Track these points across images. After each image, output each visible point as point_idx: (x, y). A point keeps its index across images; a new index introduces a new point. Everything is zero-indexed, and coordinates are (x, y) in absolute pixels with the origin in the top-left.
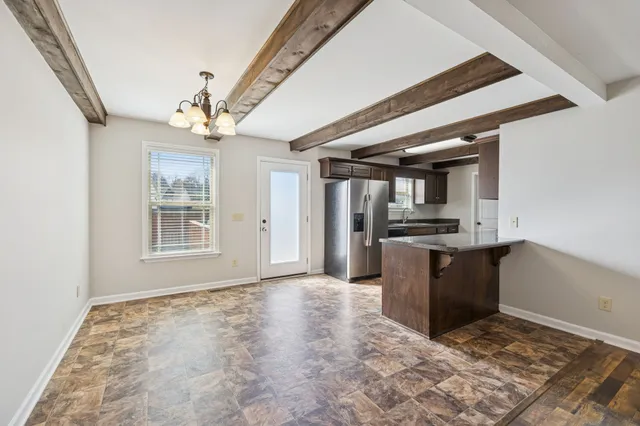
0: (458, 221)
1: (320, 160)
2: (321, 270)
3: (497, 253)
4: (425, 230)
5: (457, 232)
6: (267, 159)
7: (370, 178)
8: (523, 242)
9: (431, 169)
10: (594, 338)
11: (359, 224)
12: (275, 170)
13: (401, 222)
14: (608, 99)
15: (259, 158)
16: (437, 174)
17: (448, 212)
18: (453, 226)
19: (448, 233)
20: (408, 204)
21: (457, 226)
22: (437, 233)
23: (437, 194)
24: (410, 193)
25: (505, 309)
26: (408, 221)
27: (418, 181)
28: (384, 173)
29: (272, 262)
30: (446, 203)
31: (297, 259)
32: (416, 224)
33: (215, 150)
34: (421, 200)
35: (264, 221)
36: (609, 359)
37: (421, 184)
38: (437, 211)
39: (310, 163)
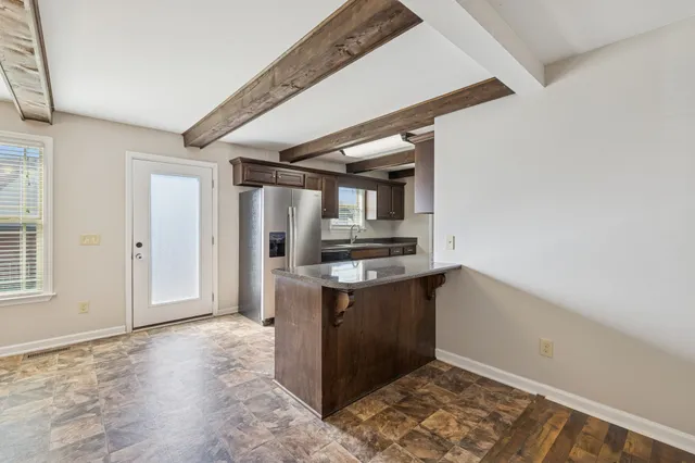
0: (415, 240)
1: (231, 162)
2: (235, 309)
3: (431, 283)
4: (374, 251)
5: (414, 253)
6: (139, 155)
7: (303, 187)
8: (460, 267)
9: (386, 178)
10: (535, 393)
11: (278, 248)
12: (158, 172)
13: (348, 242)
14: (546, 85)
15: (129, 155)
16: (392, 185)
17: (405, 230)
18: (410, 247)
19: (404, 254)
20: (359, 221)
21: (414, 247)
22: (390, 255)
23: (393, 207)
24: (361, 207)
25: (442, 354)
26: (357, 241)
27: (370, 192)
28: (323, 181)
29: (154, 303)
30: (402, 218)
32: (367, 245)
33: (45, 138)
34: (372, 216)
35: (139, 245)
36: (547, 428)
37: (372, 195)
38: (394, 228)
39: (217, 164)
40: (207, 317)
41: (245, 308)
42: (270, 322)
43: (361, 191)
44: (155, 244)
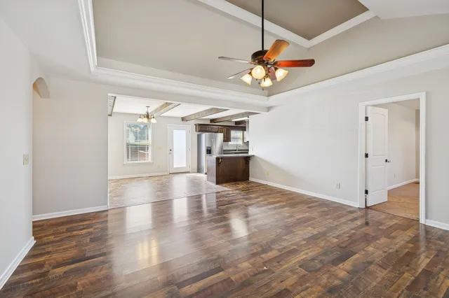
1: (195, 125)
2: (196, 171)
11: (209, 151)
12: (175, 129)
15: (168, 125)
20: (240, 143)
24: (241, 137)
31: (185, 166)
34: (246, 140)
35: (171, 150)
39: (191, 126)
40: (188, 172)
41: (199, 170)
42: (206, 174)
43: (242, 132)
44: (174, 150)
